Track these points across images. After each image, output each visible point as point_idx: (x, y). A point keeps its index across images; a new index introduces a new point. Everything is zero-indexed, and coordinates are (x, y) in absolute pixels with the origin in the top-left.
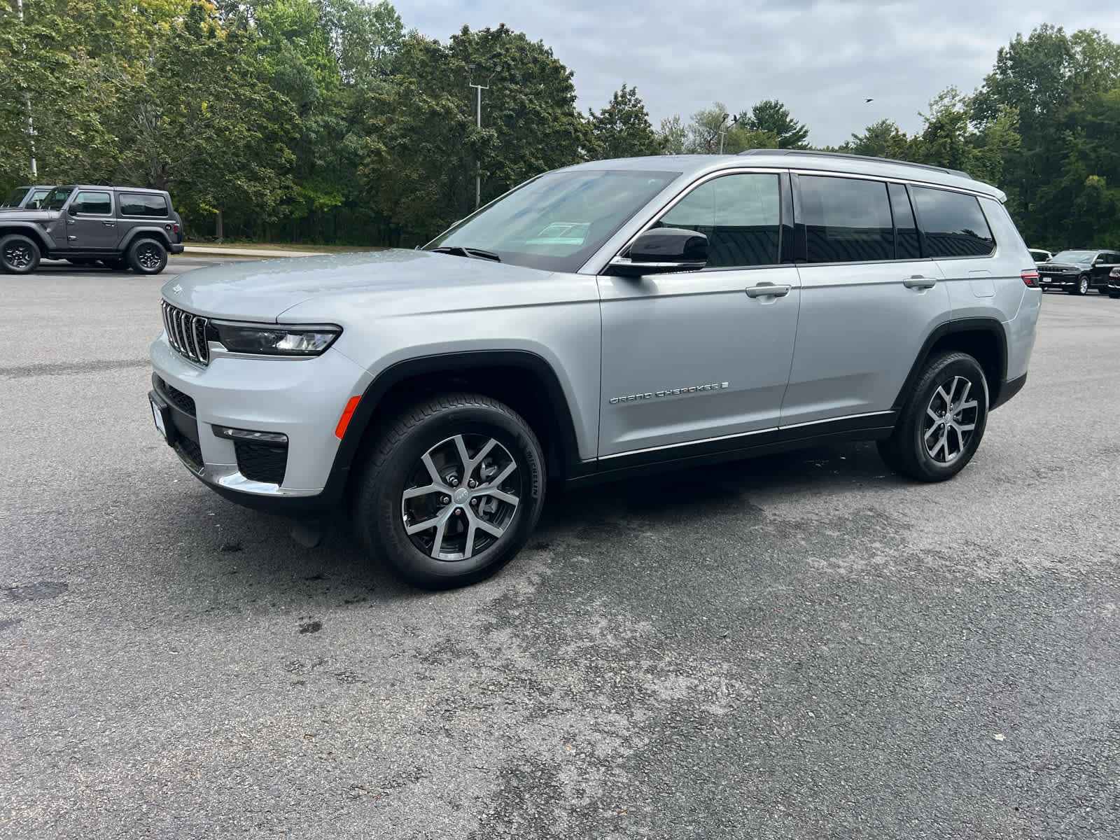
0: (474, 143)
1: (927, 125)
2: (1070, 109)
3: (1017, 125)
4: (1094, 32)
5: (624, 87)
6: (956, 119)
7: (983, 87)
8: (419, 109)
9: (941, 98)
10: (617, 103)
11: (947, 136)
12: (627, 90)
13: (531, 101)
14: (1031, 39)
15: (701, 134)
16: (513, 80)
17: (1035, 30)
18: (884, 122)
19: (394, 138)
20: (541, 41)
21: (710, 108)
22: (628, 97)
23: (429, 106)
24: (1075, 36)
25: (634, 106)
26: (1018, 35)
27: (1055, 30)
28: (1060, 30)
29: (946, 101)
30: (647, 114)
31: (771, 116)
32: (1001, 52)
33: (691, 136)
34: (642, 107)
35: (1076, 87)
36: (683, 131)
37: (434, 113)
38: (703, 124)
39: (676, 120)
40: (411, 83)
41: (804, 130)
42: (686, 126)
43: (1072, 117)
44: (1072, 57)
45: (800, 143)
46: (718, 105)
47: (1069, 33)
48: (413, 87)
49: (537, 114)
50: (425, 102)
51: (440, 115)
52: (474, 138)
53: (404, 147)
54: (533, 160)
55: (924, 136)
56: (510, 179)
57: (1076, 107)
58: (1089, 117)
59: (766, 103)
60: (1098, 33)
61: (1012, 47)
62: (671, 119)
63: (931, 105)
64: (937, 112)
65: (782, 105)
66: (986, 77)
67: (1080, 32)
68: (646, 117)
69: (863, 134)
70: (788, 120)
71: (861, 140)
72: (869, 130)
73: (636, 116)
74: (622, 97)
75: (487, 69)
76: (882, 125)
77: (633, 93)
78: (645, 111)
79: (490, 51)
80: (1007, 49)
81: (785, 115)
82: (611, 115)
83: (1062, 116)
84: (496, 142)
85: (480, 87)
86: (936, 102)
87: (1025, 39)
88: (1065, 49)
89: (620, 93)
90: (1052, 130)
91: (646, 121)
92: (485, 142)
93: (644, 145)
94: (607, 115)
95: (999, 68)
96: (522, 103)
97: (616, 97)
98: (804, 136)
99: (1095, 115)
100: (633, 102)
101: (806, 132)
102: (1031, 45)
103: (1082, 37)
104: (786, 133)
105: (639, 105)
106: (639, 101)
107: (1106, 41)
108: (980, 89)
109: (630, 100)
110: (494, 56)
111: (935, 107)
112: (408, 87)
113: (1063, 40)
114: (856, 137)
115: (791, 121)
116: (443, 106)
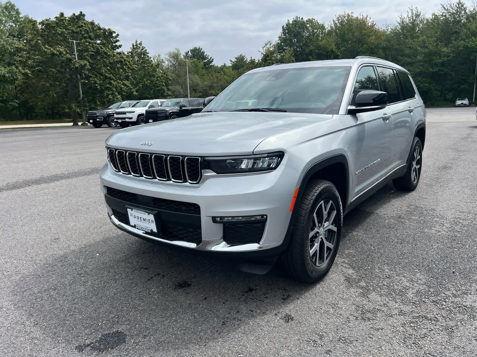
0: (77, 68)
1: (263, 55)
2: (310, 48)
3: (293, 55)
4: (313, 19)
5: (136, 41)
6: (272, 53)
7: (278, 40)
8: (46, 52)
9: (266, 45)
10: (134, 48)
11: (270, 60)
12: (138, 43)
13: (101, 48)
14: (293, 22)
15: (171, 62)
16: (90, 37)
17: (294, 19)
18: (241, 55)
19: (33, 67)
20: (93, 21)
21: (173, 50)
22: (139, 46)
23: (51, 51)
24: (307, 21)
25: (142, 50)
26: (288, 20)
27: (301, 19)
28: (302, 18)
29: (268, 46)
30: (148, 53)
31: (198, 53)
32: (283, 27)
33: (167, 62)
34: (146, 50)
35: (311, 40)
36: (162, 60)
37: (53, 54)
38: (171, 57)
39: (159, 56)
40: (38, 40)
41: (212, 58)
42: (164, 58)
43: (311, 51)
44: (307, 28)
45: (211, 64)
46: (176, 49)
47: (305, 19)
48: (40, 42)
49: (106, 53)
50: (47, 49)
51: (57, 55)
52: (77, 65)
53: (39, 71)
54: (107, 74)
55: (262, 60)
56: (97, 83)
57: (311, 48)
58: (317, 51)
59: (195, 48)
60: (314, 20)
61: (287, 25)
62: (157, 55)
63: (263, 48)
64: (266, 50)
65: (202, 49)
66: (278, 37)
67: (309, 19)
68: (148, 55)
69: (234, 60)
70: (205, 55)
71: (233, 62)
72: (236, 58)
73: (144, 54)
74: (136, 46)
75: (77, 33)
76: (240, 56)
77: (141, 44)
78: (147, 51)
79: (76, 24)
80: (285, 26)
81: (203, 53)
82: (132, 53)
83: (307, 51)
84: (88, 67)
85: (75, 41)
86: (264, 47)
87: (291, 22)
88: (305, 26)
89: (135, 44)
90: (305, 56)
91: (148, 57)
92: (83, 67)
93: (149, 66)
94: (130, 54)
95: (283, 33)
96: (98, 49)
97: (133, 46)
98: (212, 61)
99: (319, 50)
100: (141, 48)
101: (213, 59)
102: (293, 24)
103: (310, 21)
104: (205, 60)
105: (144, 49)
106: (143, 48)
107: (317, 22)
108: (277, 41)
109: (140, 47)
110: (79, 27)
111: (264, 48)
112: (37, 42)
113: (304, 22)
114: (231, 61)
115: (206, 55)
116: (58, 51)
